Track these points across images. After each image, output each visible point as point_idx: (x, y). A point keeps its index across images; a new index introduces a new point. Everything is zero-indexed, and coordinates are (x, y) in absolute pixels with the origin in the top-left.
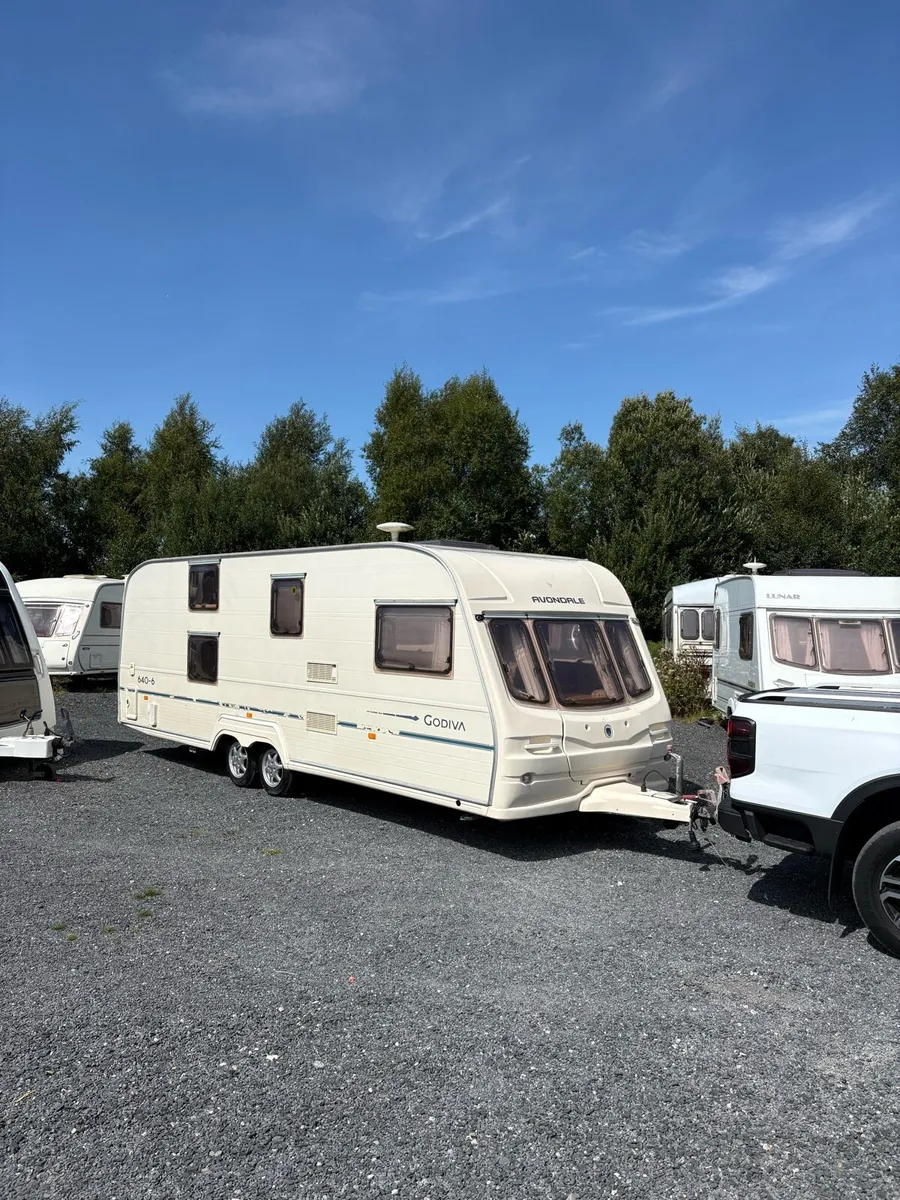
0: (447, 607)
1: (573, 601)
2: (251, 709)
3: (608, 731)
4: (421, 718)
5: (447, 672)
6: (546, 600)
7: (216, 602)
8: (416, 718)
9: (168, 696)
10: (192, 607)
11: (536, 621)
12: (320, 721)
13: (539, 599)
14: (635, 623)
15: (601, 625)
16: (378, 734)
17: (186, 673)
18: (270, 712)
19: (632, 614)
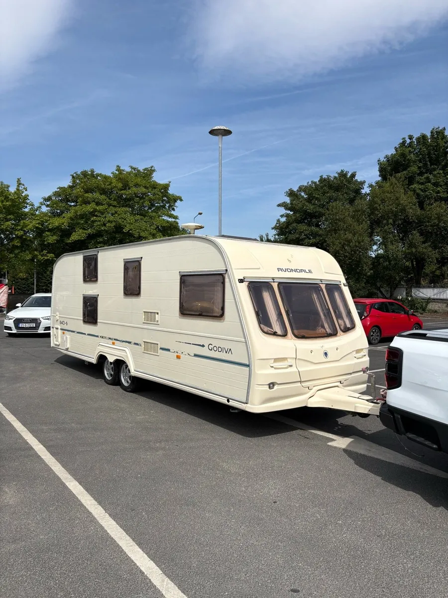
0: (221, 274)
1: (305, 271)
2: (115, 340)
3: (326, 354)
4: (206, 346)
5: (221, 316)
6: (286, 270)
7: (96, 277)
8: (203, 346)
9: (74, 332)
10: (85, 281)
11: (280, 283)
12: (150, 347)
13: (282, 270)
14: (344, 285)
15: (323, 286)
16: (182, 356)
17: (82, 318)
18: (124, 341)
19: (343, 281)
